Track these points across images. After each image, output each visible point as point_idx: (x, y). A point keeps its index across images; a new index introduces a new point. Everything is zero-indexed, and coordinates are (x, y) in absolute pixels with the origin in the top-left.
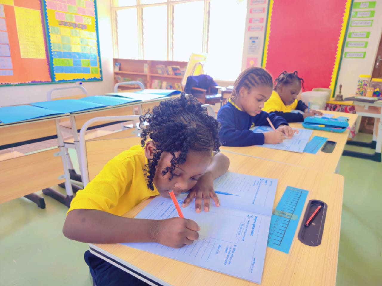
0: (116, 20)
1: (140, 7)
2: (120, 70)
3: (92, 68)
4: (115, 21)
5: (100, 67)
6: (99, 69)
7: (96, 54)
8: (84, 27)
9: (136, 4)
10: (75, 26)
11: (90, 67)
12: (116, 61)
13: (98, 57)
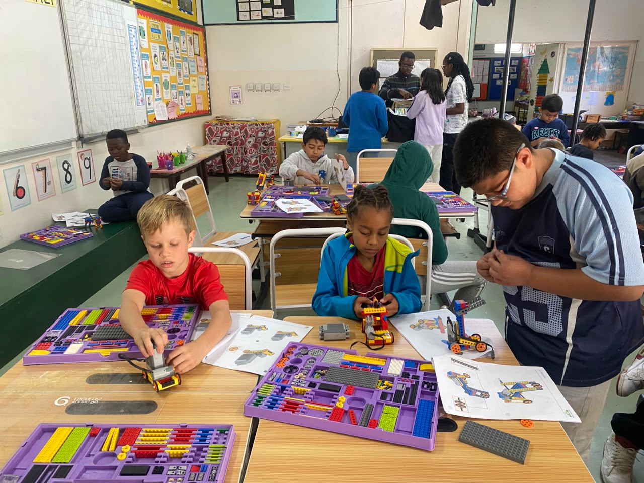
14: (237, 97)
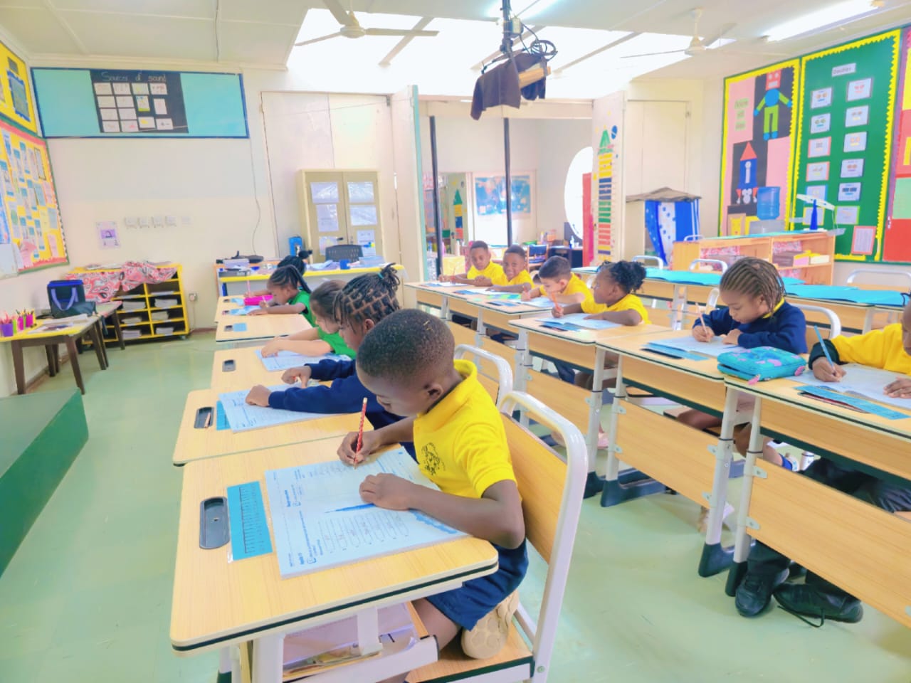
14: (111, 236)
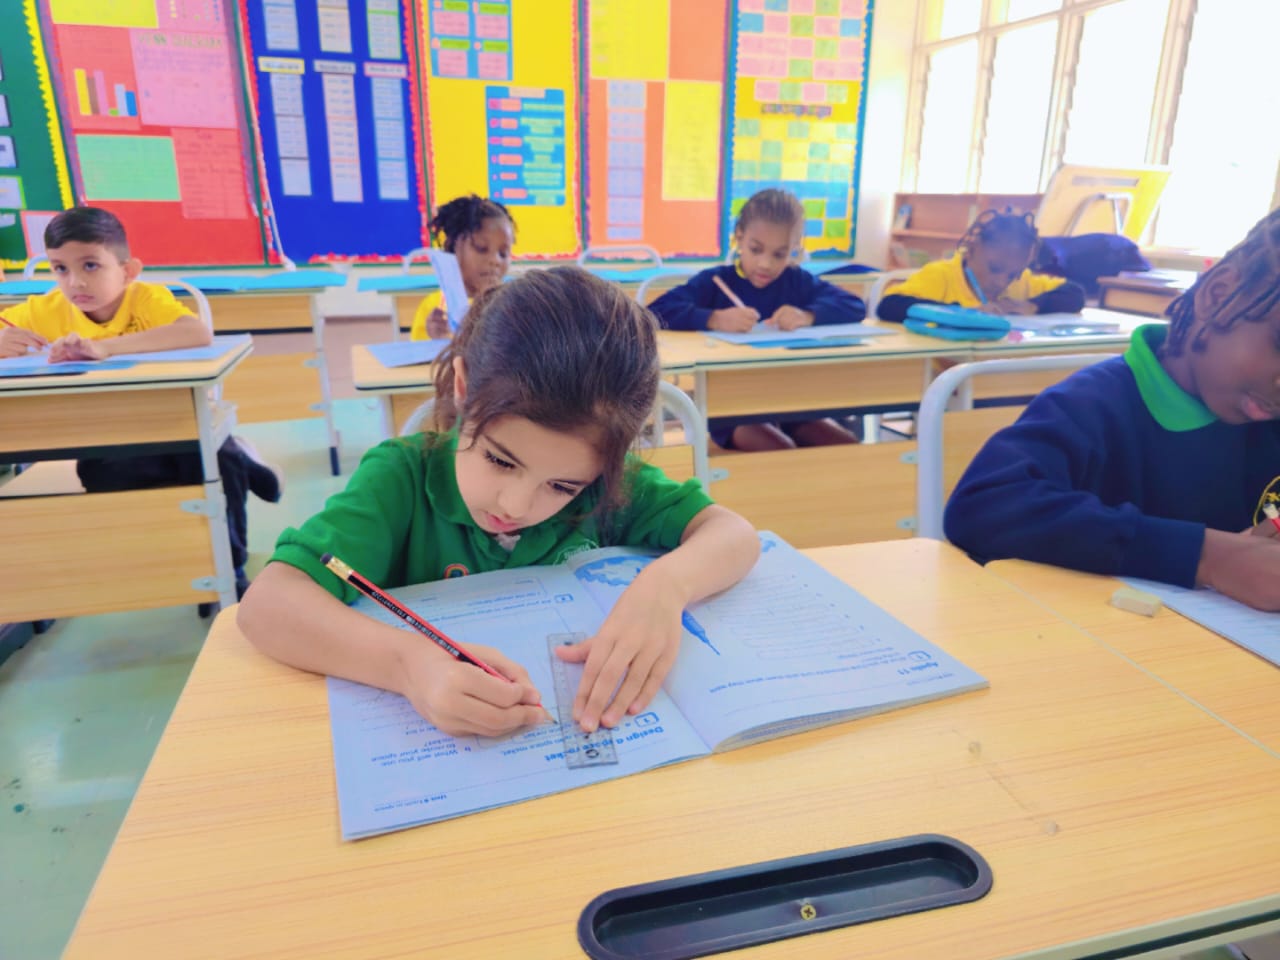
0: (925, 82)
1: (989, 33)
2: (909, 225)
3: (828, 222)
4: (922, 84)
5: (855, 219)
6: (849, 226)
7: (850, 180)
8: (824, 112)
9: (976, 28)
10: (802, 110)
11: (824, 218)
12: (902, 200)
13: (851, 192)
